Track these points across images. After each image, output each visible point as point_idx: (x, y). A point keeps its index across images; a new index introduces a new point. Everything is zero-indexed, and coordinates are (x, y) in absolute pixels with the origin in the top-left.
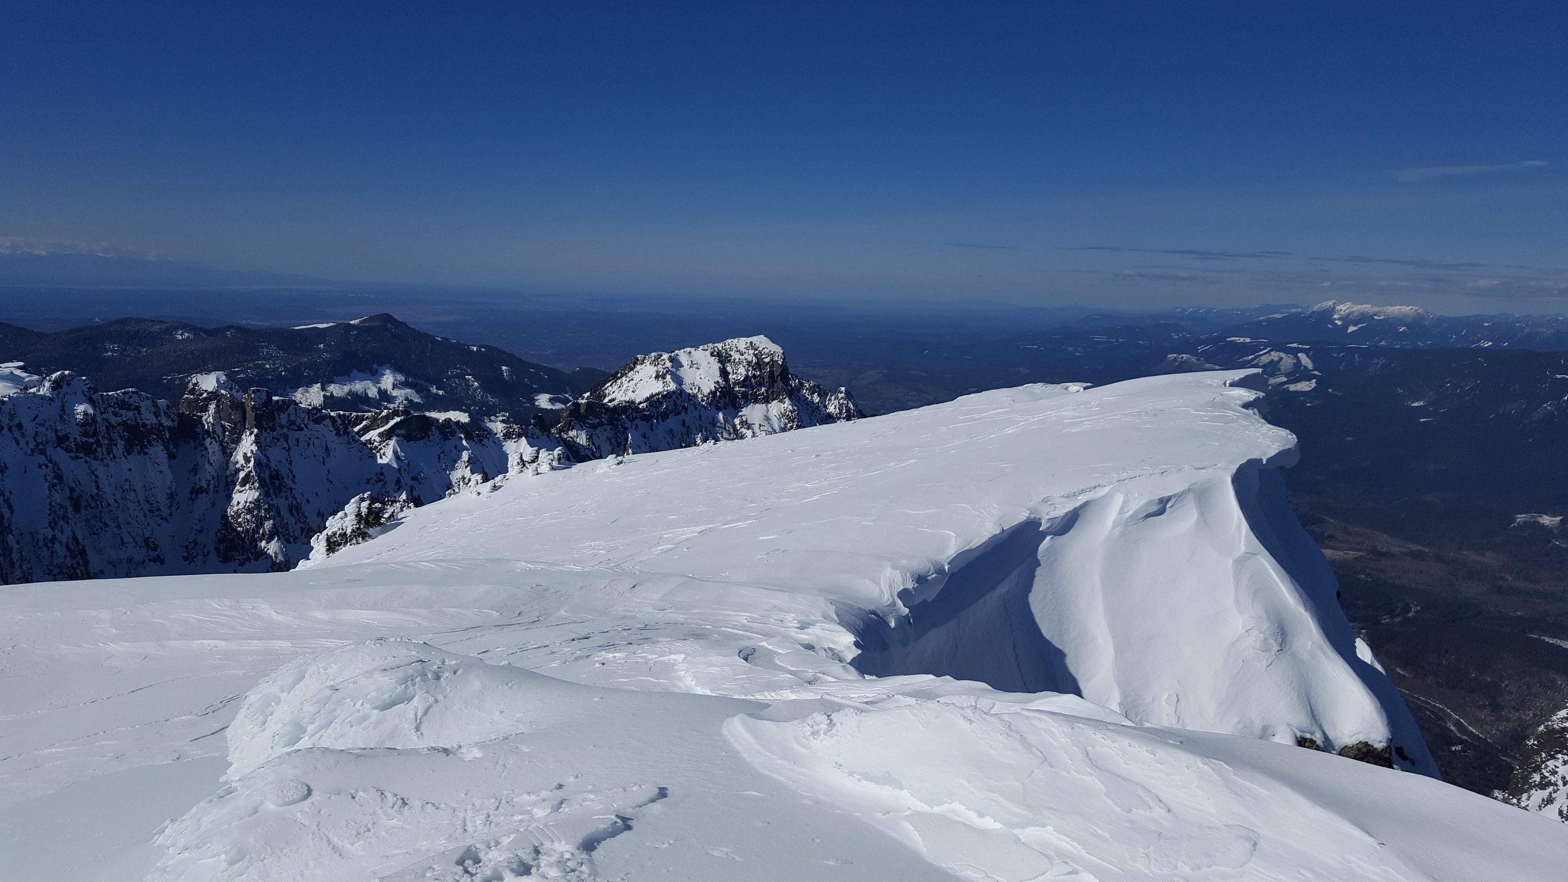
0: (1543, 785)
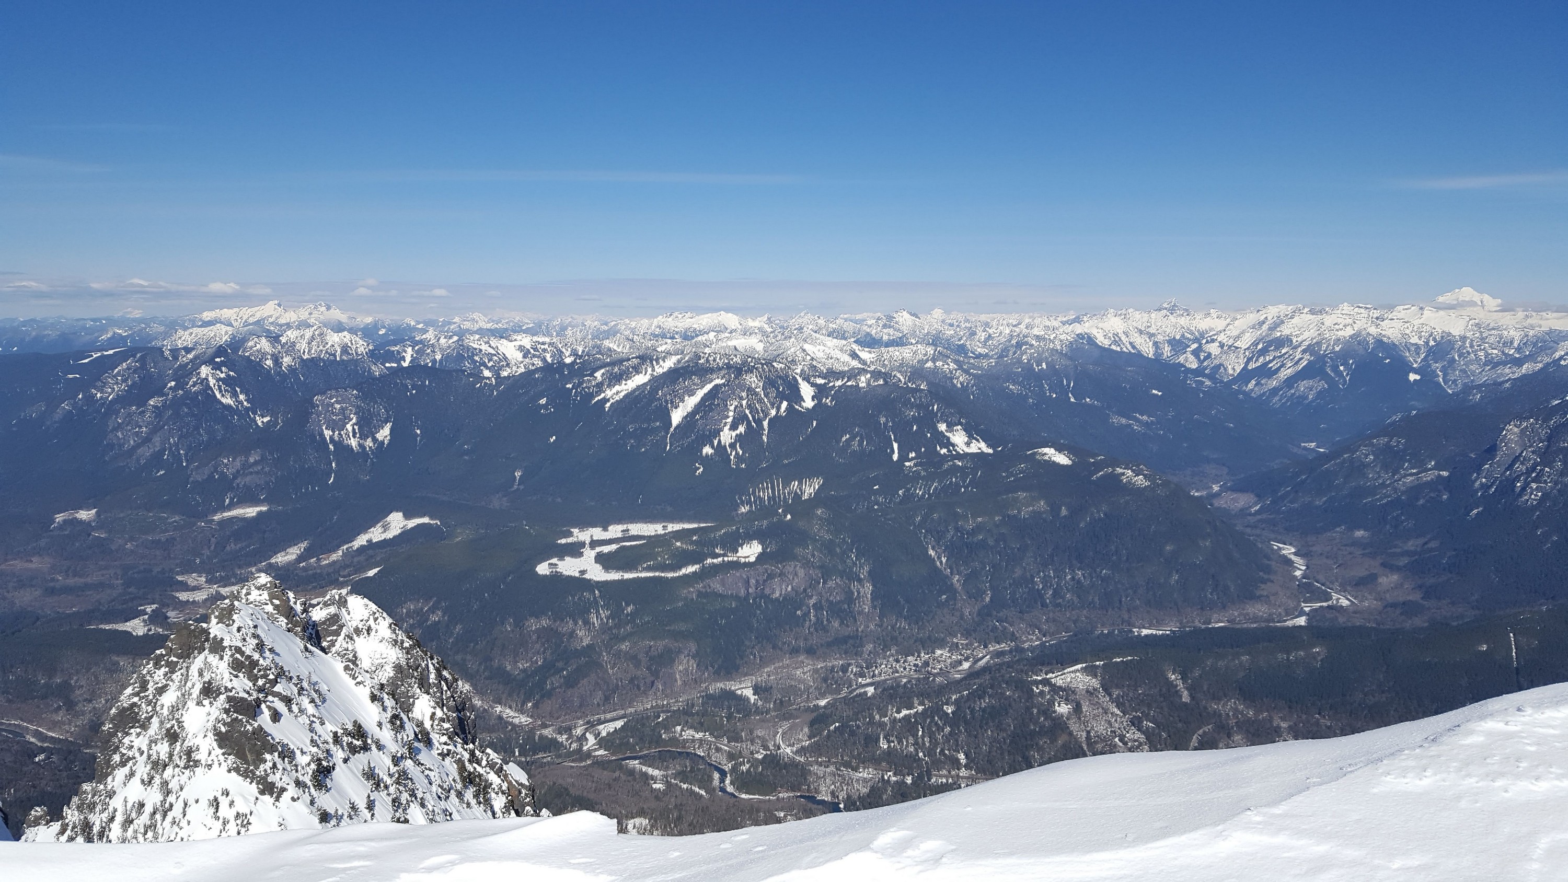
0: (123, 764)
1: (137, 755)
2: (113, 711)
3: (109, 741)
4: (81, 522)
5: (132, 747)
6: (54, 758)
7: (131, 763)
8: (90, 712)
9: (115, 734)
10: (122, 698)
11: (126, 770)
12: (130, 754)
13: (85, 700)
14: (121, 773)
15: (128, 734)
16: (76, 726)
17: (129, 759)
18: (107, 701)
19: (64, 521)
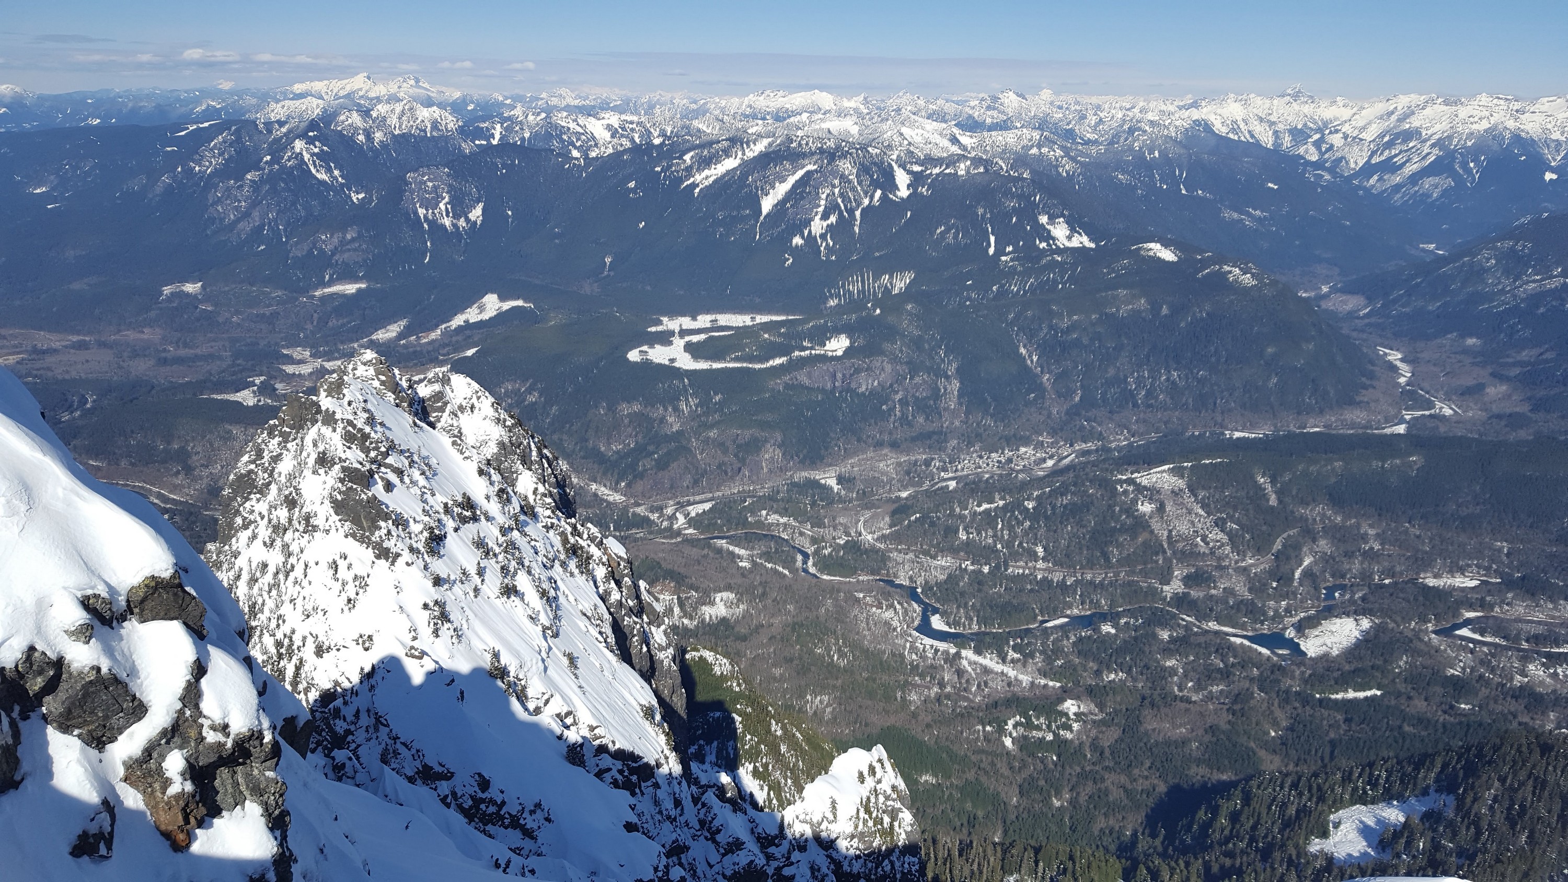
0: (245, 527)
1: (258, 519)
2: (232, 477)
3: (229, 505)
4: (188, 295)
5: (253, 511)
6: (177, 518)
7: (252, 527)
8: (207, 477)
9: (235, 499)
10: (240, 464)
11: (249, 533)
12: (252, 517)
13: (202, 465)
14: (244, 535)
15: (247, 499)
16: (195, 490)
17: (251, 522)
18: (222, 467)
19: (172, 293)
